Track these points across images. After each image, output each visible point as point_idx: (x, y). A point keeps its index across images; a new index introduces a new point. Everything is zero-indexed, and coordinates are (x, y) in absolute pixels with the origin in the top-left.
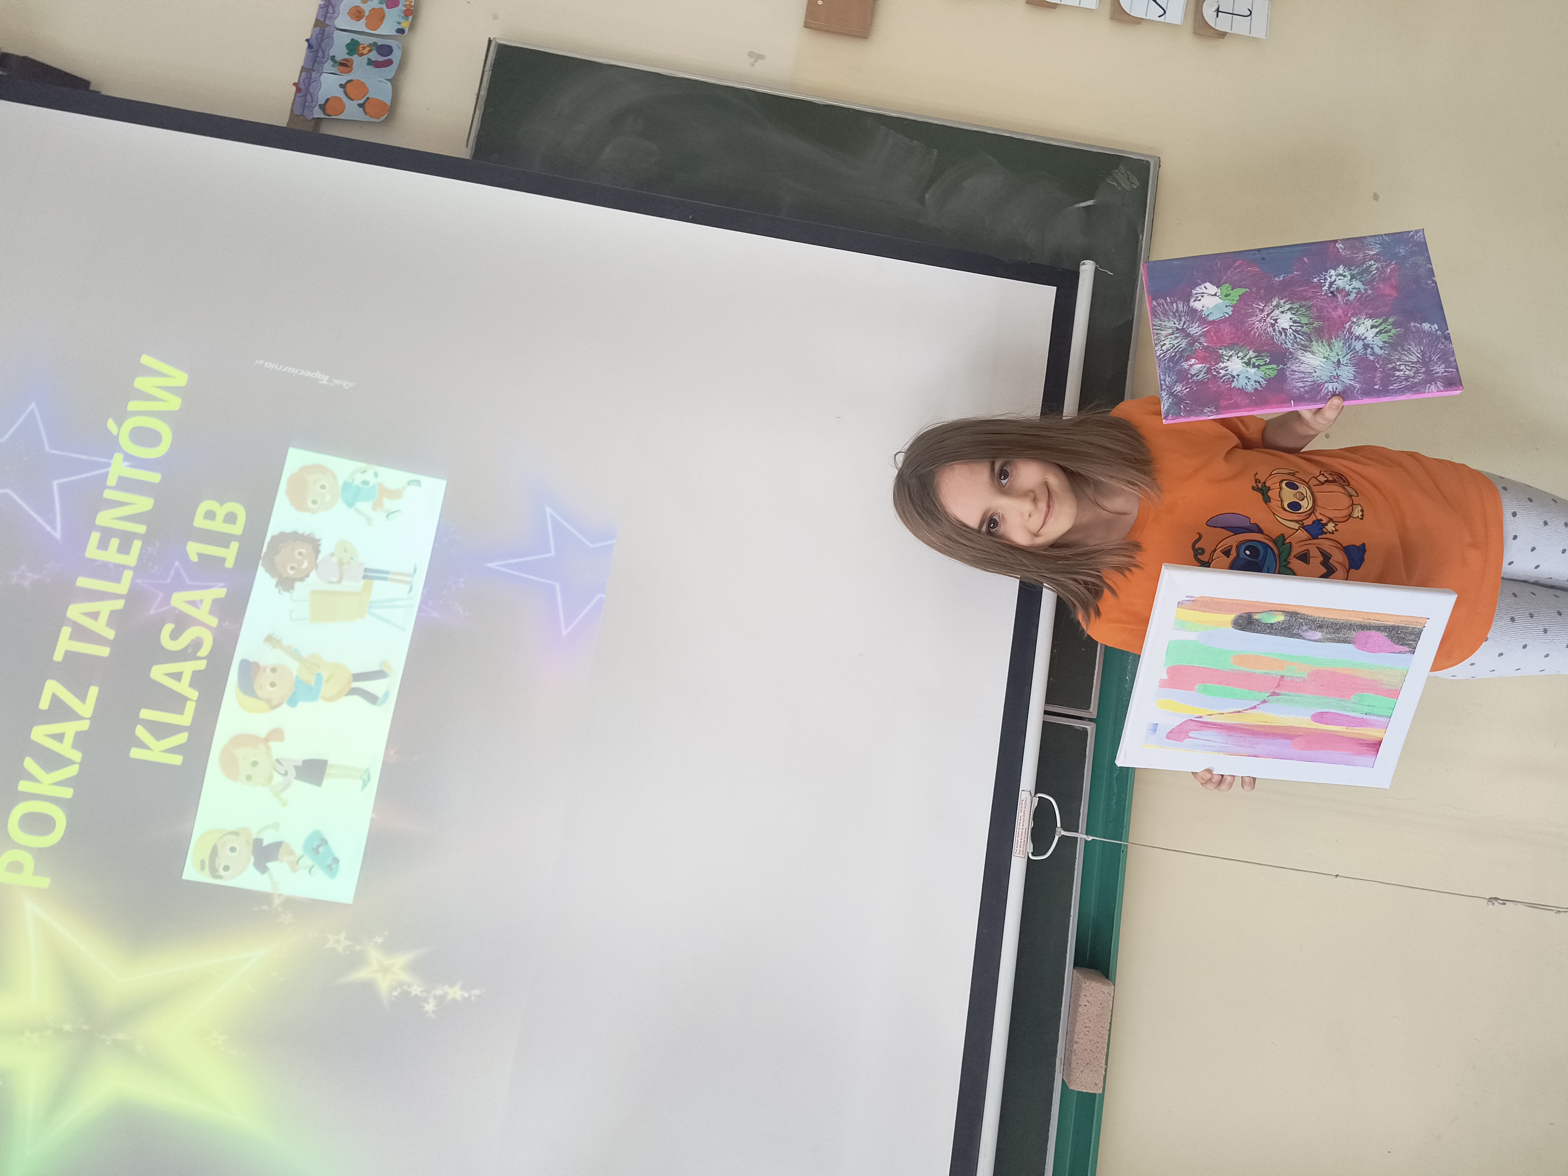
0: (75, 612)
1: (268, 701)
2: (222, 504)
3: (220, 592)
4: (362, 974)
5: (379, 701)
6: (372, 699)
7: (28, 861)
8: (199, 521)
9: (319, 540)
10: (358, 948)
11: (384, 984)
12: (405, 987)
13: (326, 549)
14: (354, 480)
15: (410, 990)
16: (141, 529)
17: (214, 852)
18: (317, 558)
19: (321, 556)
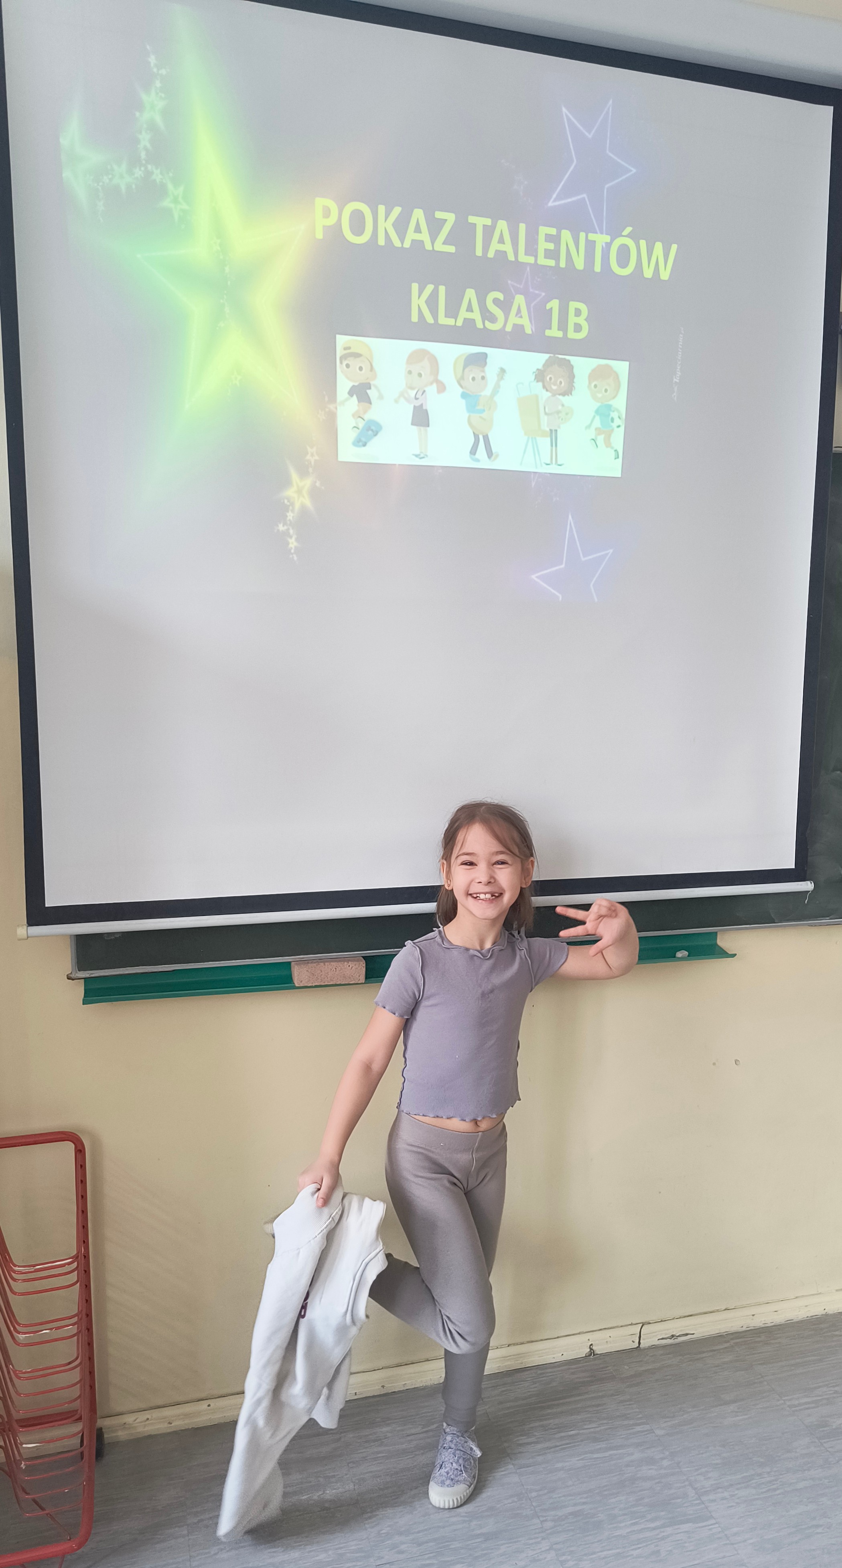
0: (502, 226)
1: (462, 378)
2: (586, 320)
3: (528, 330)
4: (295, 476)
5: (472, 456)
6: (473, 451)
7: (332, 221)
8: (573, 305)
9: (571, 394)
10: (311, 470)
11: (290, 492)
12: (291, 508)
13: (565, 399)
14: (614, 411)
15: (290, 512)
16: (563, 264)
17: (357, 355)
18: (559, 395)
19: (561, 397)
